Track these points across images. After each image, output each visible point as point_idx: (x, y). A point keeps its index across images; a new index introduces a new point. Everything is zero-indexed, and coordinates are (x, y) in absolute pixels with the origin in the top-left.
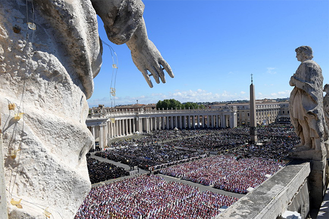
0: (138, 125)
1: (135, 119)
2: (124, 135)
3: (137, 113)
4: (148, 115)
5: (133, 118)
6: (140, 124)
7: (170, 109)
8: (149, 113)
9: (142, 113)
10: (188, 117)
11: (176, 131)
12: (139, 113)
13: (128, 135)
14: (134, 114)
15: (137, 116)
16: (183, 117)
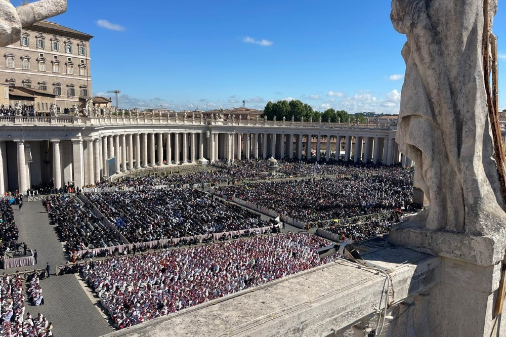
0: (211, 146)
1: (205, 134)
2: (178, 162)
3: (209, 123)
4: (232, 128)
5: (200, 131)
6: (214, 145)
7: (289, 119)
8: (234, 125)
9: (220, 124)
10: (297, 136)
11: (272, 163)
12: (213, 124)
13: (186, 163)
14: (202, 124)
15: (208, 128)
16: (288, 136)
